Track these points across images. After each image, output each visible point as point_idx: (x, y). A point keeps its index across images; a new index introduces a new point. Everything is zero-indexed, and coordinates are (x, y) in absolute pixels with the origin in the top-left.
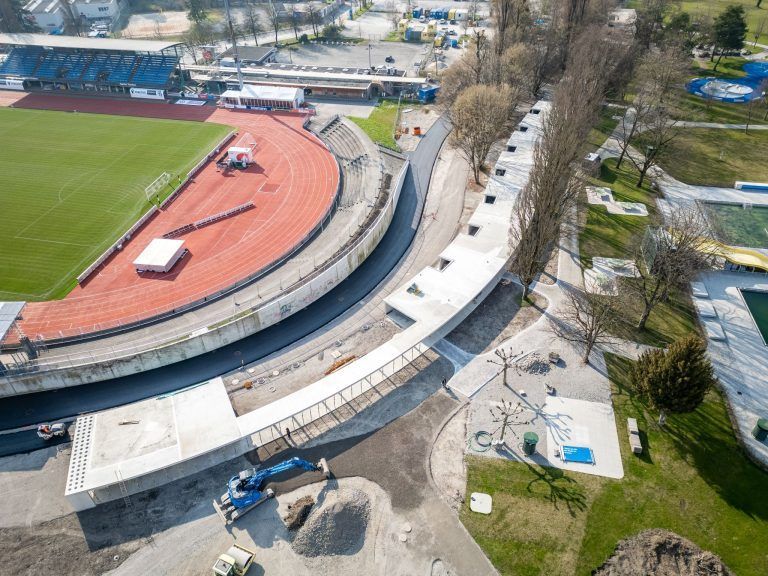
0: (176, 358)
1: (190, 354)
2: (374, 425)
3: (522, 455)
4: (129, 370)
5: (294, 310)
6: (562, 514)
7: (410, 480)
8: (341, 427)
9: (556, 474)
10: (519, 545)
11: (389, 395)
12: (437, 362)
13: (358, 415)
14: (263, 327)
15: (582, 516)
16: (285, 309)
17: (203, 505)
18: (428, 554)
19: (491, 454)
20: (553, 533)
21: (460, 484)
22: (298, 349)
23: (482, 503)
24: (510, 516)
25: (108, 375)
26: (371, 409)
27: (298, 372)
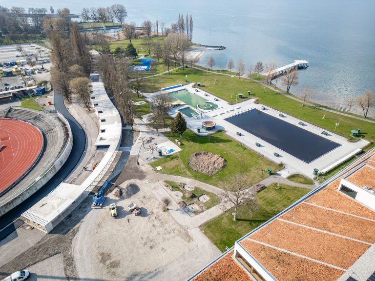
0: (34, 191)
1: (38, 188)
2: (119, 171)
3: (160, 157)
4: (19, 202)
5: (64, 162)
6: (176, 161)
7: (140, 174)
8: (111, 176)
9: (169, 156)
10: (172, 169)
11: (117, 164)
12: (123, 152)
13: (113, 172)
14: (57, 171)
15: (179, 159)
16: (61, 162)
17: (89, 208)
18: (156, 181)
19: (153, 160)
20: (177, 164)
21: (151, 168)
23: (159, 168)
24: (166, 167)
25: (12, 207)
26: (115, 169)
27: (83, 174)
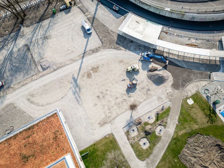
0: (157, 12)
1: (161, 14)
2: (185, 66)
3: (212, 102)
4: (146, 8)
5: (195, 20)
6: (205, 120)
7: (180, 84)
8: (177, 60)
9: (214, 113)
10: (189, 115)
11: (196, 63)
12: (217, 65)
13: (184, 61)
14: (183, 19)
15: (209, 124)
16: (193, 18)
19: (204, 96)
20: (199, 120)
21: (190, 94)
22: (186, 32)
23: (191, 102)
24: (193, 109)
25: (141, 6)
26: (188, 62)
27: (180, 39)
